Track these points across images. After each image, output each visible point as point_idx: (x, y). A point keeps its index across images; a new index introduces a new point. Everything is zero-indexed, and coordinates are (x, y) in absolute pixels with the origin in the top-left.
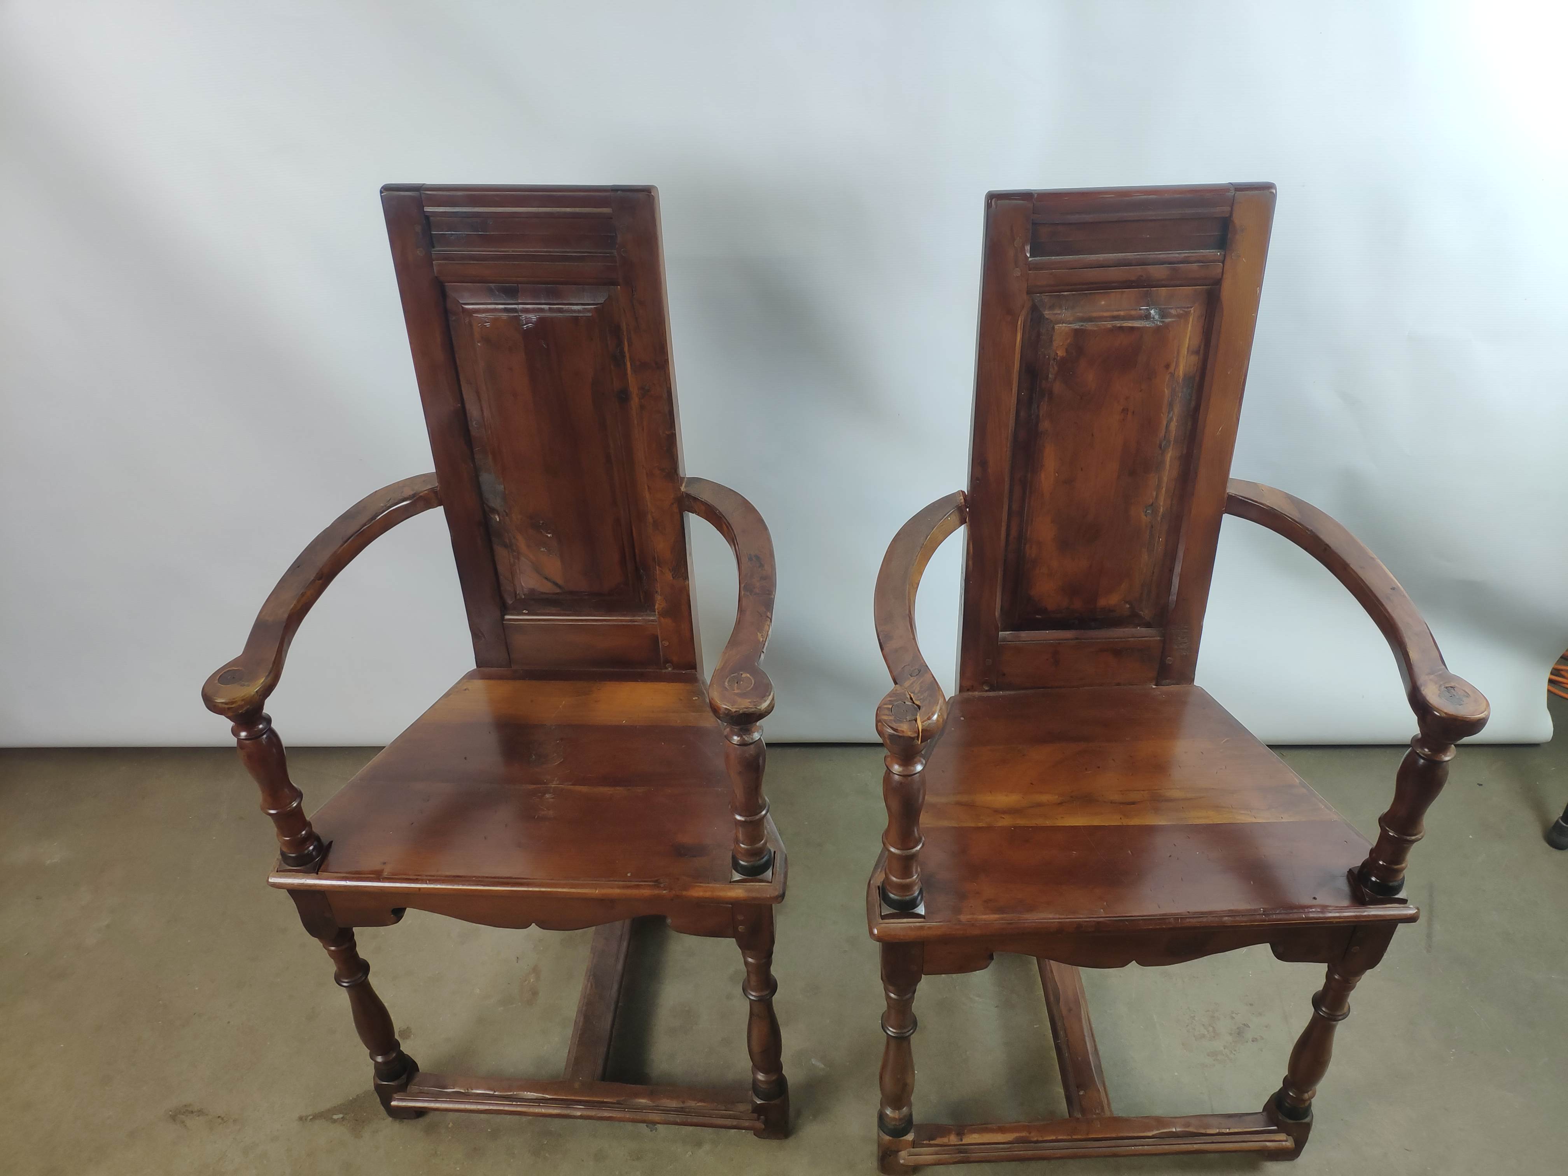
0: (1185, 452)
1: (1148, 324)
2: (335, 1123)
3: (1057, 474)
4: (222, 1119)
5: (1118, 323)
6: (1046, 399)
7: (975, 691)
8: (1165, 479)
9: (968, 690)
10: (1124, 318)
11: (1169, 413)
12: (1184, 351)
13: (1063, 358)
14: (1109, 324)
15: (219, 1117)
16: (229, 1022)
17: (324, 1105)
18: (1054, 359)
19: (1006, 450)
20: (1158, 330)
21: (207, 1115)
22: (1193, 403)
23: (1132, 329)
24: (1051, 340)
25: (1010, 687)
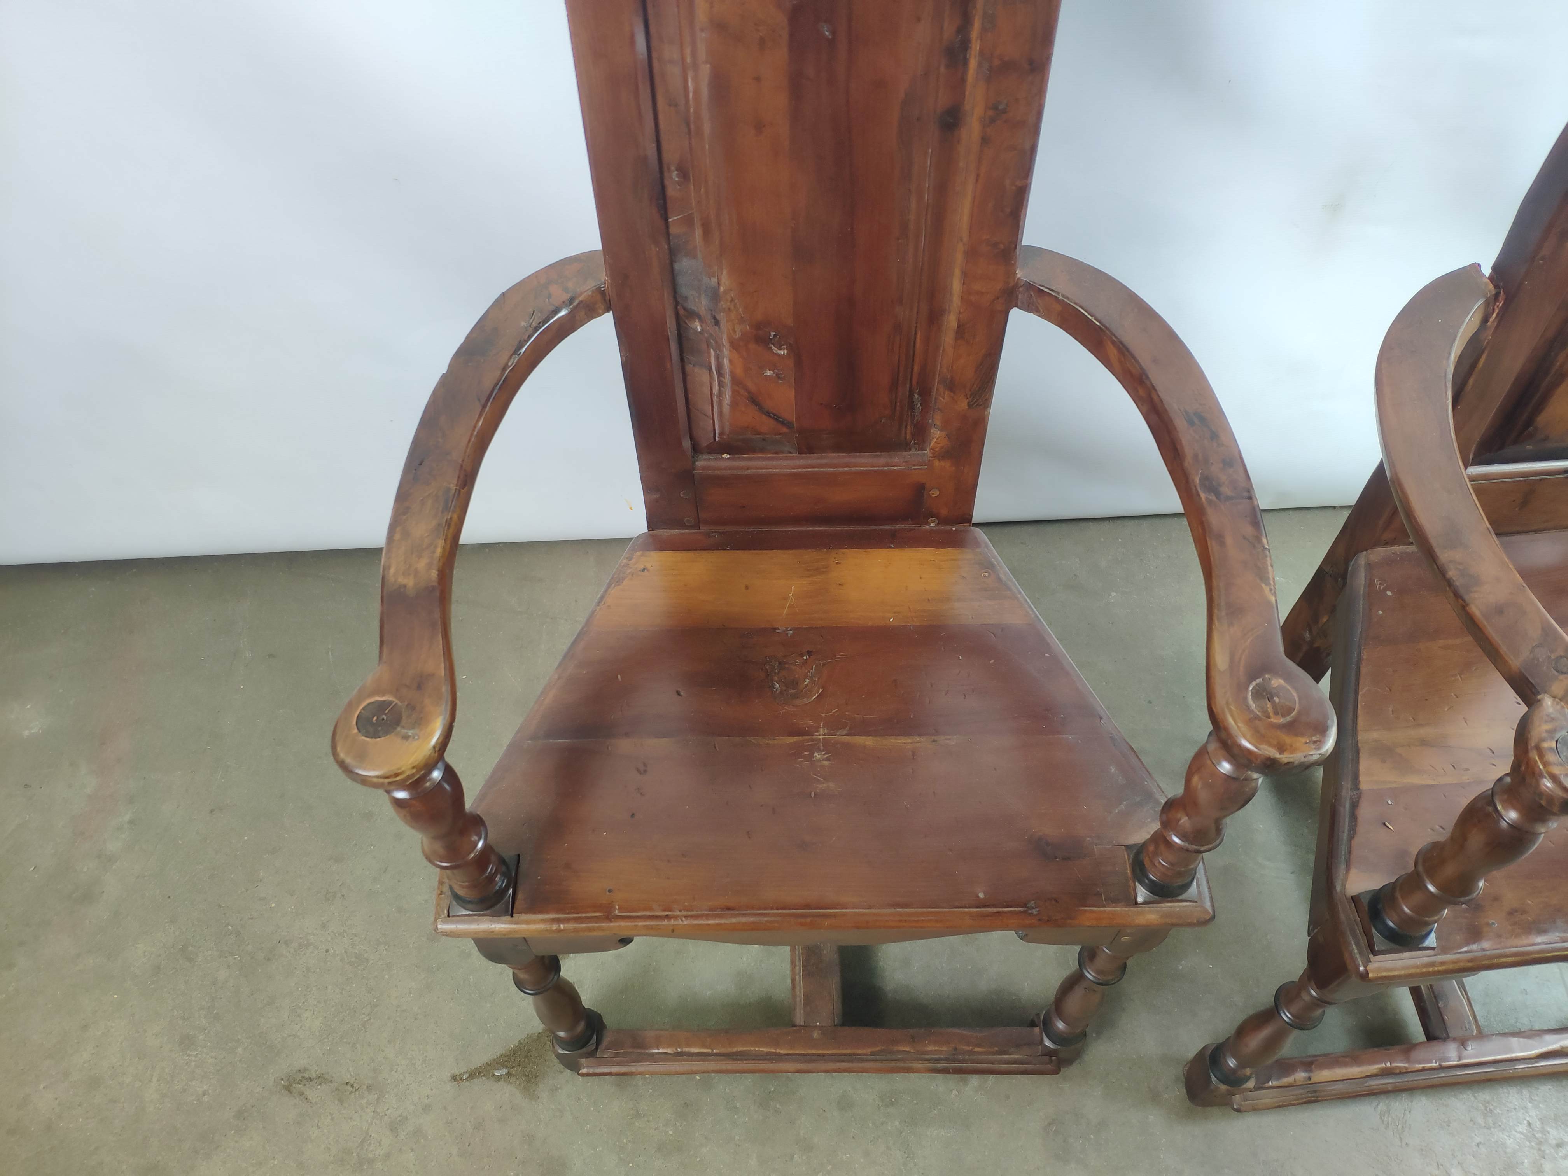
2: (499, 1081)
4: (352, 1086)
15: (347, 1083)
16: (327, 951)
17: (480, 1059)
21: (331, 1082)
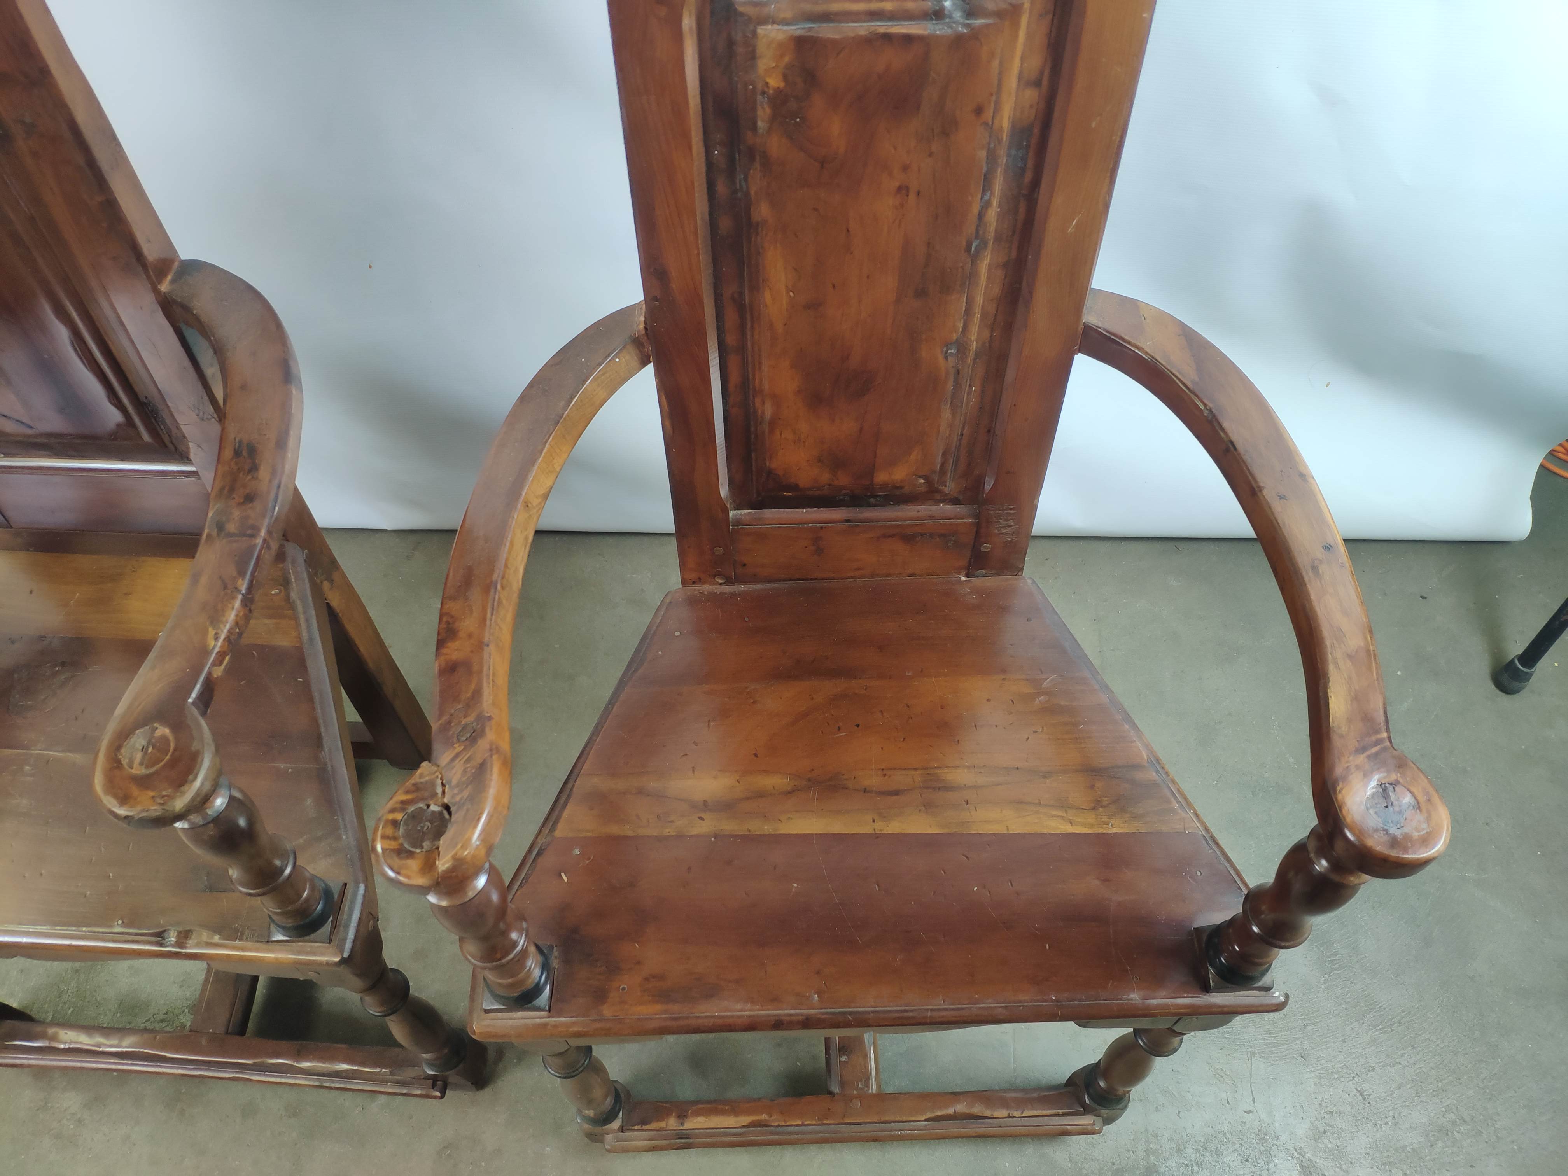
0: (1014, 254)
1: (939, 30)
3: (791, 294)
5: (882, 27)
6: (757, 165)
7: (705, 583)
8: (979, 300)
9: (694, 583)
10: (892, 17)
11: (984, 192)
12: (1012, 82)
13: (778, 91)
14: (862, 28)
18: (763, 93)
19: (696, 252)
20: (958, 42)
22: (1028, 176)
23: (908, 39)
24: (752, 56)
25: (754, 579)
